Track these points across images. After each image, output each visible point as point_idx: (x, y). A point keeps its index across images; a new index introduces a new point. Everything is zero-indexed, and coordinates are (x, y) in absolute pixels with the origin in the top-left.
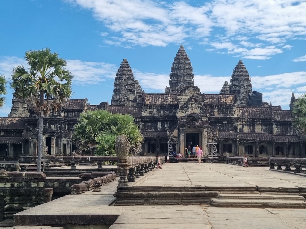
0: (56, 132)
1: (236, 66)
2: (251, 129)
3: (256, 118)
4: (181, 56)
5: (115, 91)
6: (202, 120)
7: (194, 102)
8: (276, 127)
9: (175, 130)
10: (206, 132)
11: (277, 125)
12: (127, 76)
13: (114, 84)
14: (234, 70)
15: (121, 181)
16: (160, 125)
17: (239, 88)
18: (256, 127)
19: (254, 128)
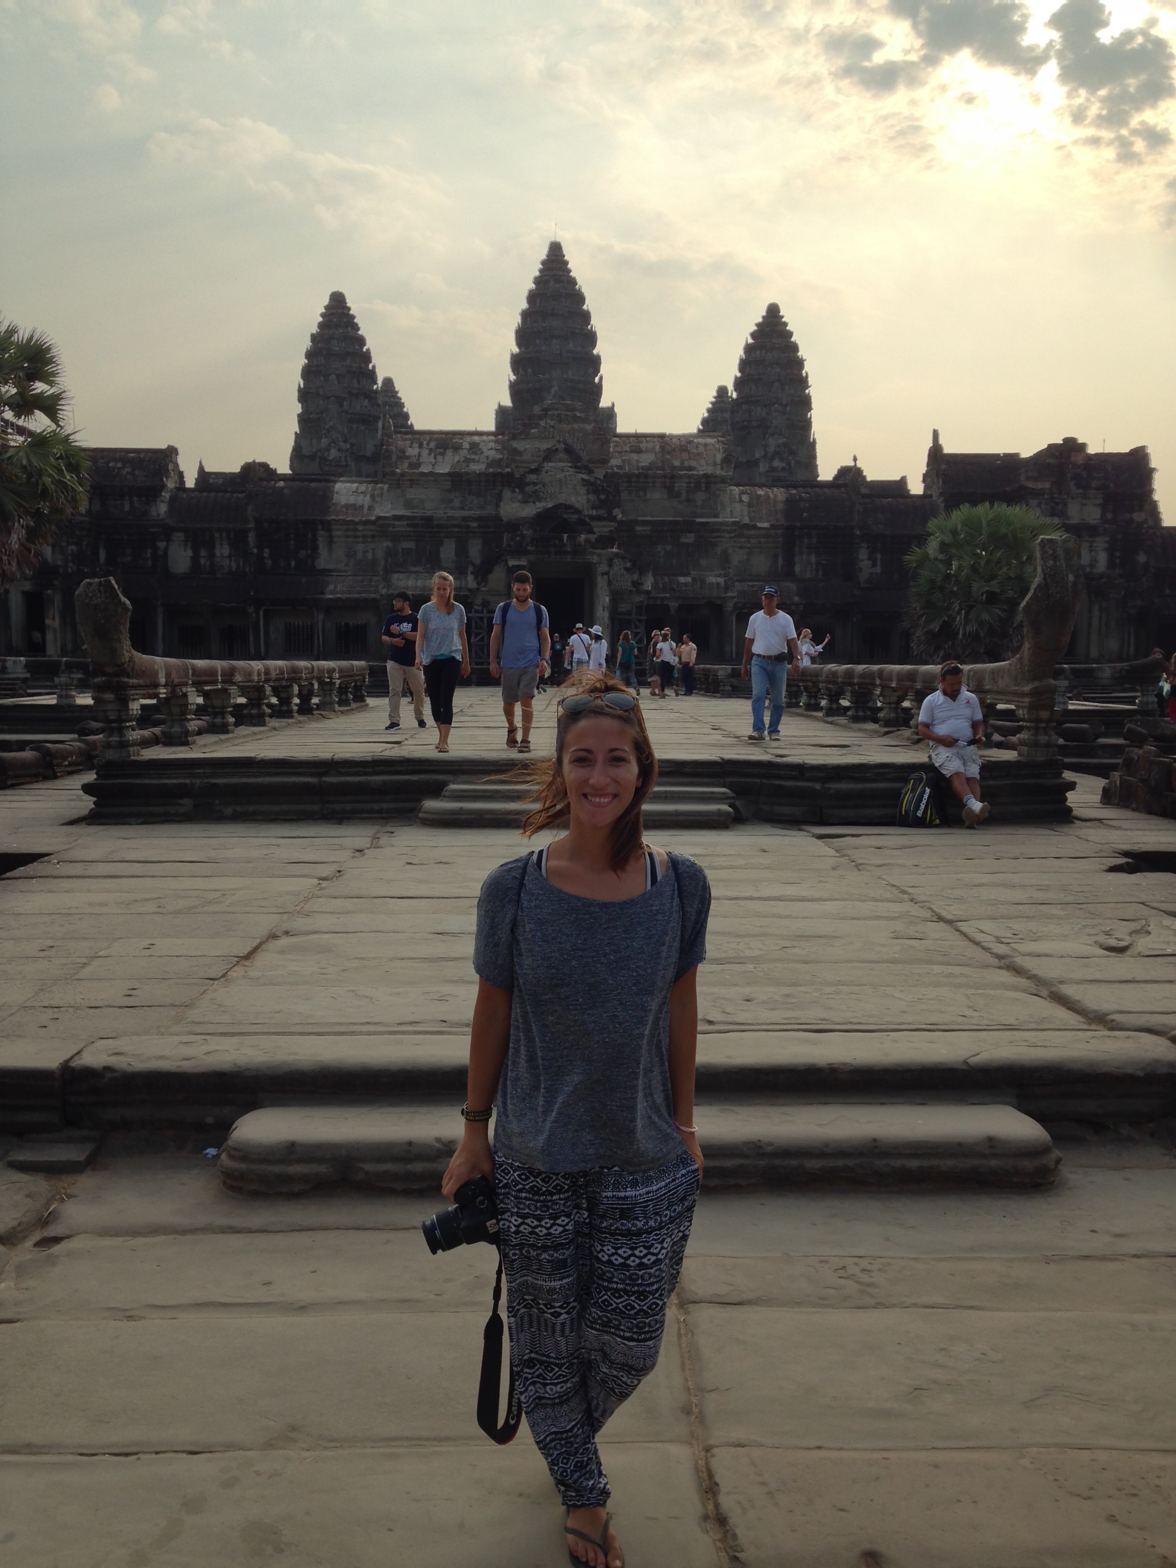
0: (61, 570)
1: (757, 325)
2: (780, 566)
3: (798, 524)
4: (552, 283)
5: (303, 419)
6: (591, 532)
7: (564, 464)
8: (869, 559)
9: (497, 568)
10: (603, 574)
11: (872, 550)
12: (348, 362)
13: (300, 390)
14: (750, 341)
15: (111, 739)
16: (448, 550)
17: (764, 414)
18: (797, 559)
19: (790, 561)
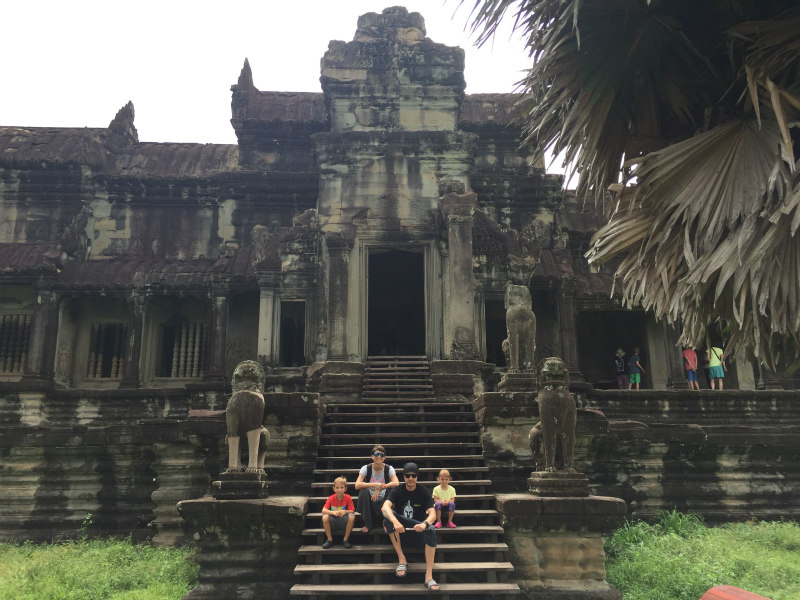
11: (118, 204)
